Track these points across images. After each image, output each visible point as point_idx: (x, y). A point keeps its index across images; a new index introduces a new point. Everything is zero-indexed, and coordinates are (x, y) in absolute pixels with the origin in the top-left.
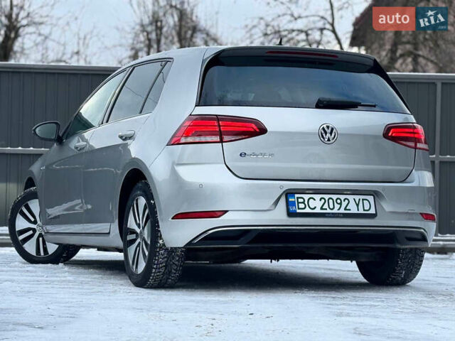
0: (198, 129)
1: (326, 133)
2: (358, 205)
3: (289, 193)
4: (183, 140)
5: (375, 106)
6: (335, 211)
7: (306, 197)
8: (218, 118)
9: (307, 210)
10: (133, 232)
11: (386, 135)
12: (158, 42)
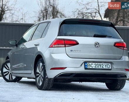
0: (58, 43)
1: (96, 44)
2: (106, 66)
3: (85, 62)
4: (54, 46)
5: (111, 37)
6: (99, 68)
7: (90, 63)
8: (64, 40)
9: (91, 68)
10: (38, 73)
11: (114, 45)
12: (46, 16)
